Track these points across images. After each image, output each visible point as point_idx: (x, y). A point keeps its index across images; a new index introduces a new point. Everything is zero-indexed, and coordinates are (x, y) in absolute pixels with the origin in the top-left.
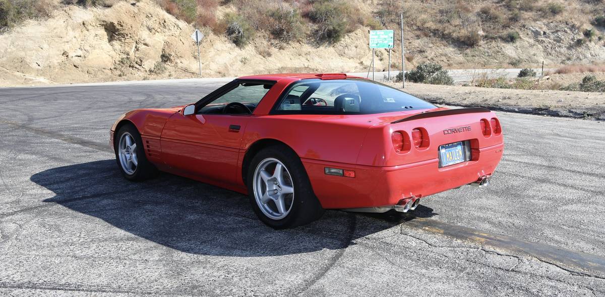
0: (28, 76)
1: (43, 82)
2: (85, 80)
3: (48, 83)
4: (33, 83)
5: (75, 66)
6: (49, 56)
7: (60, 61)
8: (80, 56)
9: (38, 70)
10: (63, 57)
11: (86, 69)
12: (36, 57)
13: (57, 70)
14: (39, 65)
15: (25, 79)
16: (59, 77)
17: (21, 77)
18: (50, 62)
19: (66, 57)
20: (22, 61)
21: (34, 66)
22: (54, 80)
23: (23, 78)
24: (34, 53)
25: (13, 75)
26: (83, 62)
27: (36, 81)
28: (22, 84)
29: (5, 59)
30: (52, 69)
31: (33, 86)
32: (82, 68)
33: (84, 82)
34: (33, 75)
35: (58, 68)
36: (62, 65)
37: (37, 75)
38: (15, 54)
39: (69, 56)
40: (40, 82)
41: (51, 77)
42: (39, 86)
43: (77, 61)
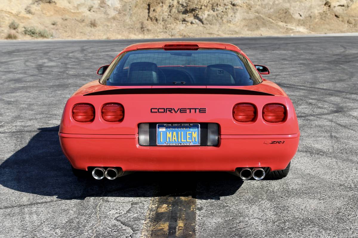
0: (289, 26)
1: (302, 31)
2: (344, 30)
3: (306, 33)
4: (293, 32)
5: (336, 16)
6: (311, 7)
7: (321, 11)
8: (343, 6)
9: (299, 20)
10: (325, 7)
11: (346, 19)
12: (299, 8)
13: (317, 20)
14: (301, 16)
15: (287, 29)
16: (318, 26)
17: (283, 26)
18: (311, 12)
19: (328, 7)
20: (286, 11)
21: (297, 16)
22: (313, 30)
23: (284, 28)
24: (297, 5)
25: (277, 25)
26: (345, 12)
27: (296, 30)
28: (284, 33)
29: (272, 10)
30: (313, 19)
31: (292, 35)
32: (342, 18)
33: (342, 32)
34: (294, 25)
35: (318, 18)
36: (323, 16)
37: (298, 25)
38: (281, 5)
39: (332, 6)
40: (299, 32)
41: (310, 27)
42: (297, 35)
43: (339, 10)
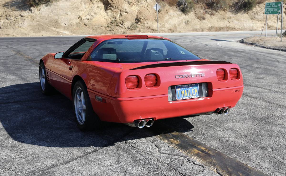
0: (59, 30)
1: (67, 33)
2: (91, 33)
3: (70, 35)
4: (62, 34)
5: (85, 25)
6: (71, 19)
7: (77, 22)
8: (88, 19)
9: (65, 27)
10: (79, 19)
11: (91, 27)
12: (64, 20)
13: (75, 27)
14: (65, 24)
15: (58, 32)
16: (76, 31)
17: (56, 30)
18: (71, 22)
19: (80, 20)
20: (57, 21)
21: (63, 24)
22: (73, 32)
23: (56, 31)
24: (63, 17)
25: (51, 30)
26: (90, 23)
27: (63, 33)
28: (56, 34)
29: (47, 20)
30: (72, 26)
31: (62, 36)
32: (89, 26)
33: (90, 34)
34: (62, 30)
35: (75, 26)
36: (78, 24)
37: (64, 30)
38: (53, 18)
39: (82, 19)
40: (65, 34)
41: (71, 31)
42: (65, 36)
43: (86, 22)
